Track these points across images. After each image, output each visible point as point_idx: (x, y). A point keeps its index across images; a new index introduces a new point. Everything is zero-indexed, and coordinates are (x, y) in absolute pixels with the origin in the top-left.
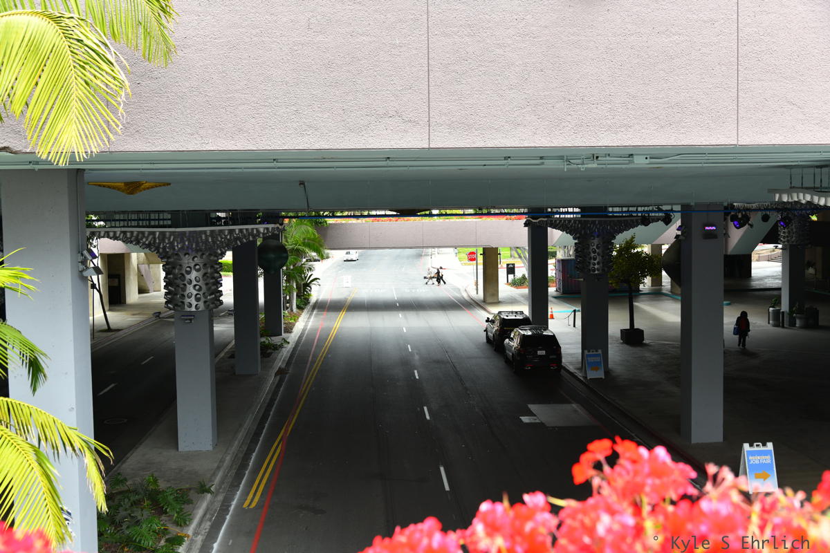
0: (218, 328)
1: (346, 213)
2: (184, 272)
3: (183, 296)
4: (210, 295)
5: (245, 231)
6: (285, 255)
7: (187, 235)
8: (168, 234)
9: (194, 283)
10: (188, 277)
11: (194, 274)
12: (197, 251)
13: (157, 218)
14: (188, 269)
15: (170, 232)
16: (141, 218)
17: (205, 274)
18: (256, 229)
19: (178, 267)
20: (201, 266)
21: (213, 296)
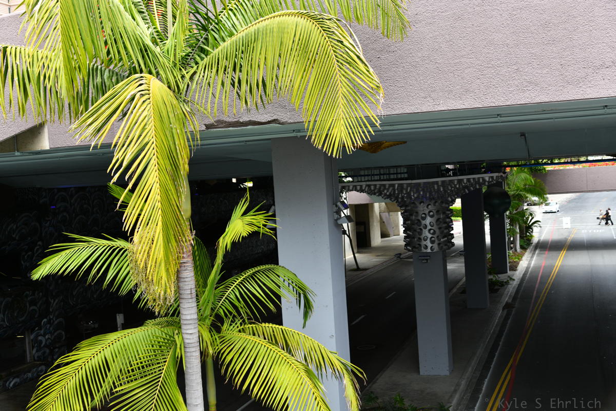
0: (450, 267)
1: (562, 161)
2: (420, 218)
3: (420, 239)
4: (443, 238)
5: (472, 180)
6: (508, 200)
7: (422, 186)
8: (405, 186)
9: (429, 227)
10: (423, 222)
11: (428, 220)
12: (431, 199)
13: (395, 172)
14: (423, 215)
15: (406, 184)
16: (382, 173)
17: (438, 220)
18: (482, 178)
19: (415, 214)
20: (435, 212)
21: (446, 239)
